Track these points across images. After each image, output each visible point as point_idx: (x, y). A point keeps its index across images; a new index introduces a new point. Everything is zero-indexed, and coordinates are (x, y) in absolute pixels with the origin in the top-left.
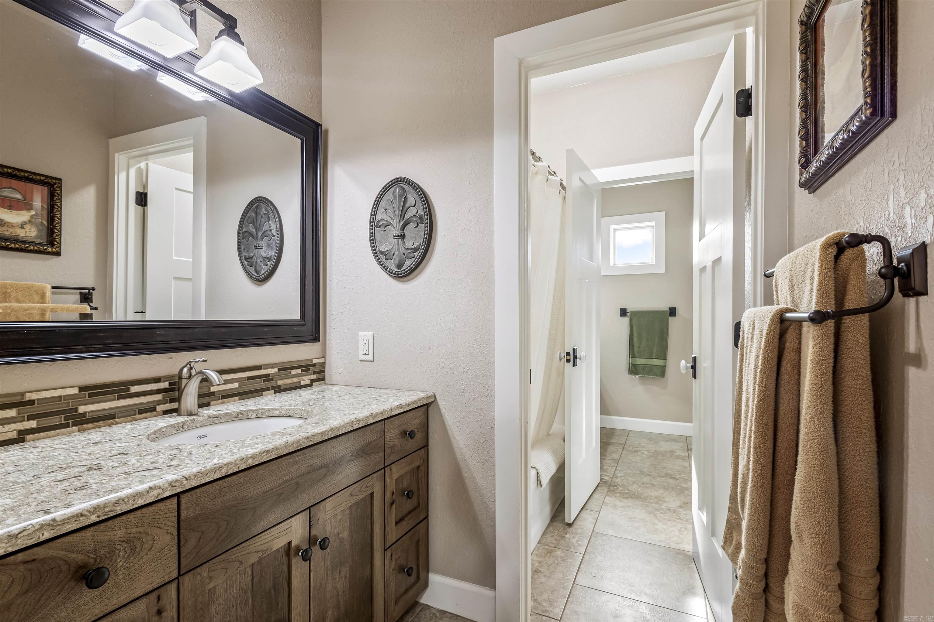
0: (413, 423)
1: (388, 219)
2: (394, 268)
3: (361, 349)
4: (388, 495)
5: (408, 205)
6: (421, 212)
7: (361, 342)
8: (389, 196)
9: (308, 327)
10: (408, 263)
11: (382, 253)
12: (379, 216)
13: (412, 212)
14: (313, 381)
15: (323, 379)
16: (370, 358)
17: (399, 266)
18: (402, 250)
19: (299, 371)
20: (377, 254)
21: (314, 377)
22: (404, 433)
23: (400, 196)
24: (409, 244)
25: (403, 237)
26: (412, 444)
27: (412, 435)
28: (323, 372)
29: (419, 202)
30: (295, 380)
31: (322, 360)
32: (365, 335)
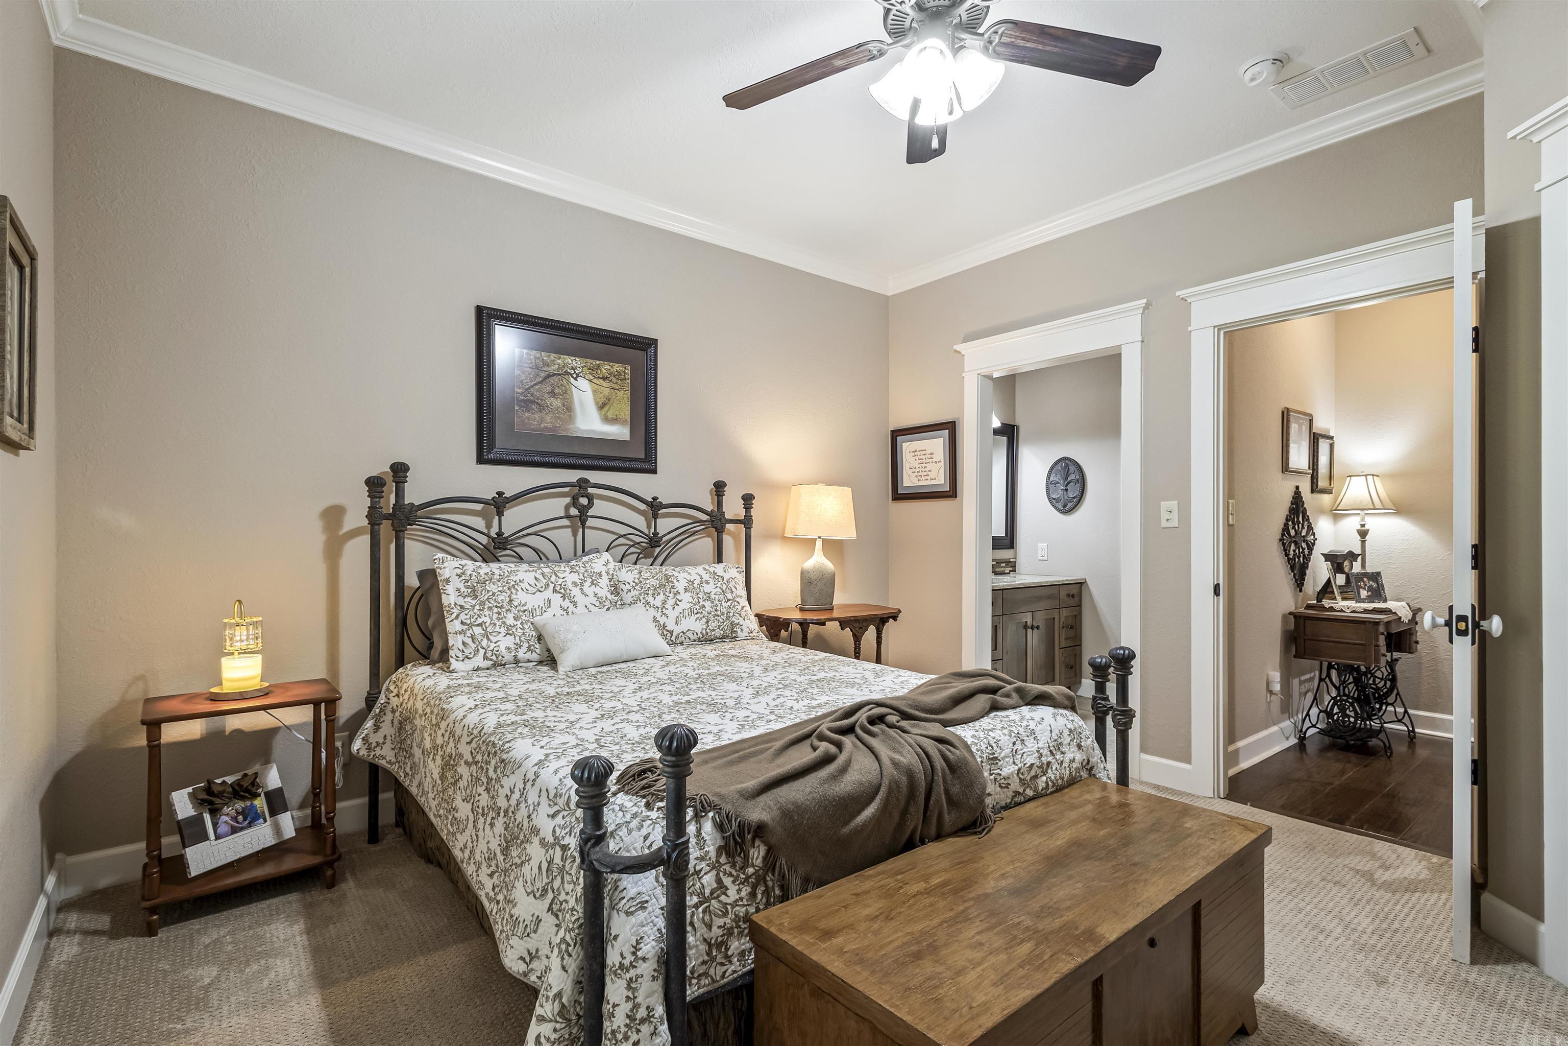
0: (1074, 590)
1: (1057, 480)
2: (1061, 507)
3: (1040, 553)
4: (1061, 623)
5: (1070, 472)
6: (1078, 477)
7: (1040, 550)
8: (1059, 467)
9: (1008, 542)
10: (1070, 505)
11: (1054, 499)
12: (1052, 479)
13: (1072, 477)
14: (1010, 571)
15: (1015, 571)
16: (1045, 558)
17: (1065, 506)
18: (1066, 497)
19: (1004, 565)
20: (1051, 500)
21: (1011, 569)
22: (1068, 595)
23: (1065, 468)
24: (1071, 495)
25: (1067, 490)
26: (1072, 602)
27: (1073, 596)
28: (1015, 566)
29: (1076, 471)
30: (1003, 569)
31: (1014, 560)
32: (1042, 545)
